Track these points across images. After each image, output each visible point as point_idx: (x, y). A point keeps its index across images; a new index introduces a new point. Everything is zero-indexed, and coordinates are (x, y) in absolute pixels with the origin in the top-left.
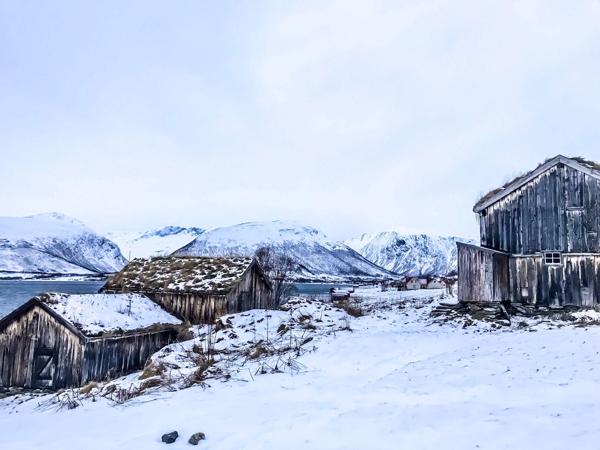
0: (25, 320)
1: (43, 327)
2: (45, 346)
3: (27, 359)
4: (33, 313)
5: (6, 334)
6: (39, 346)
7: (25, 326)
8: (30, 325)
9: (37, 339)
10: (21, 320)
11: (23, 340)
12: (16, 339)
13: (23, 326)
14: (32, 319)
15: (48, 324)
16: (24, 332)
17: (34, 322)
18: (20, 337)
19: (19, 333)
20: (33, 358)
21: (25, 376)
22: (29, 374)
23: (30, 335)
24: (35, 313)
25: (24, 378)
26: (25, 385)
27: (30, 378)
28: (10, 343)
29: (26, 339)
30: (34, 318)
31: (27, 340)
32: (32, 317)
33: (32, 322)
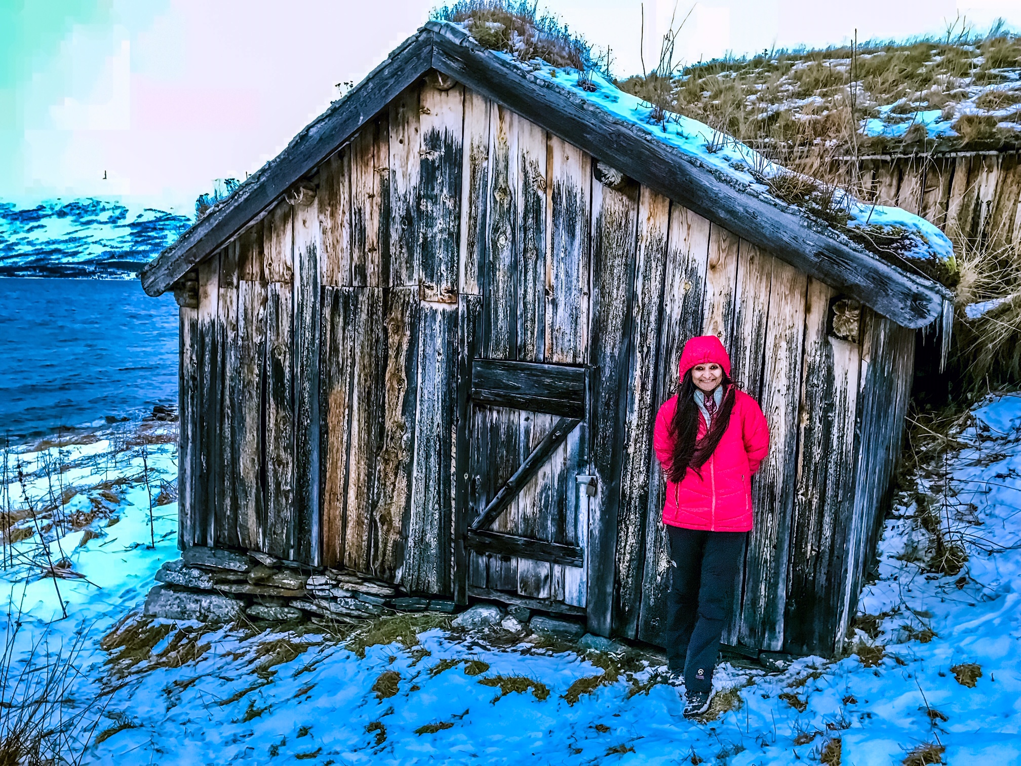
0: (371, 196)
1: (496, 230)
2: (516, 350)
3: (401, 427)
4: (418, 144)
5: (264, 283)
6: (473, 348)
7: (372, 227)
8: (408, 219)
9: (462, 307)
10: (344, 196)
11: (371, 314)
12: (327, 312)
13: (363, 231)
14: (415, 180)
15: (534, 209)
16: (370, 269)
17: (434, 199)
18: (347, 297)
19: (342, 277)
20: (438, 419)
21: (397, 523)
22: (424, 516)
23: (412, 285)
24: (433, 140)
25: (393, 537)
26: (399, 574)
27: (432, 539)
28: (292, 332)
29: (387, 309)
30: (428, 171)
31: (396, 314)
32: (414, 169)
33: (419, 198)
